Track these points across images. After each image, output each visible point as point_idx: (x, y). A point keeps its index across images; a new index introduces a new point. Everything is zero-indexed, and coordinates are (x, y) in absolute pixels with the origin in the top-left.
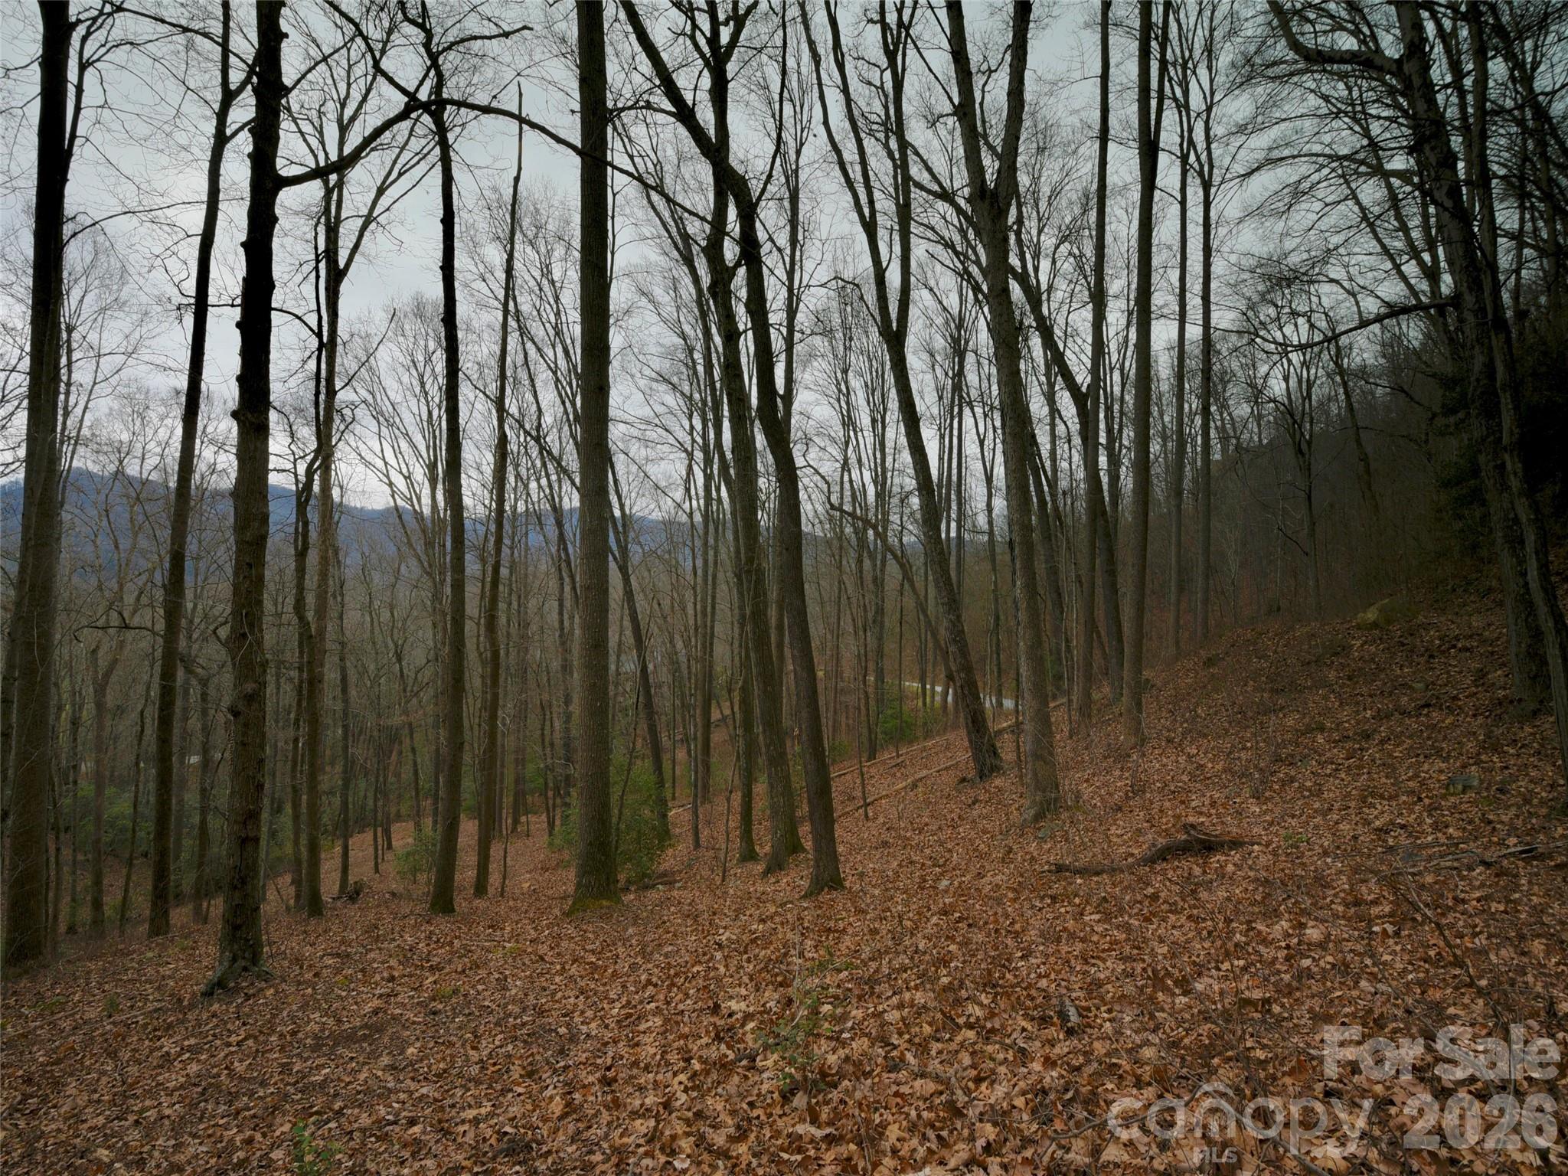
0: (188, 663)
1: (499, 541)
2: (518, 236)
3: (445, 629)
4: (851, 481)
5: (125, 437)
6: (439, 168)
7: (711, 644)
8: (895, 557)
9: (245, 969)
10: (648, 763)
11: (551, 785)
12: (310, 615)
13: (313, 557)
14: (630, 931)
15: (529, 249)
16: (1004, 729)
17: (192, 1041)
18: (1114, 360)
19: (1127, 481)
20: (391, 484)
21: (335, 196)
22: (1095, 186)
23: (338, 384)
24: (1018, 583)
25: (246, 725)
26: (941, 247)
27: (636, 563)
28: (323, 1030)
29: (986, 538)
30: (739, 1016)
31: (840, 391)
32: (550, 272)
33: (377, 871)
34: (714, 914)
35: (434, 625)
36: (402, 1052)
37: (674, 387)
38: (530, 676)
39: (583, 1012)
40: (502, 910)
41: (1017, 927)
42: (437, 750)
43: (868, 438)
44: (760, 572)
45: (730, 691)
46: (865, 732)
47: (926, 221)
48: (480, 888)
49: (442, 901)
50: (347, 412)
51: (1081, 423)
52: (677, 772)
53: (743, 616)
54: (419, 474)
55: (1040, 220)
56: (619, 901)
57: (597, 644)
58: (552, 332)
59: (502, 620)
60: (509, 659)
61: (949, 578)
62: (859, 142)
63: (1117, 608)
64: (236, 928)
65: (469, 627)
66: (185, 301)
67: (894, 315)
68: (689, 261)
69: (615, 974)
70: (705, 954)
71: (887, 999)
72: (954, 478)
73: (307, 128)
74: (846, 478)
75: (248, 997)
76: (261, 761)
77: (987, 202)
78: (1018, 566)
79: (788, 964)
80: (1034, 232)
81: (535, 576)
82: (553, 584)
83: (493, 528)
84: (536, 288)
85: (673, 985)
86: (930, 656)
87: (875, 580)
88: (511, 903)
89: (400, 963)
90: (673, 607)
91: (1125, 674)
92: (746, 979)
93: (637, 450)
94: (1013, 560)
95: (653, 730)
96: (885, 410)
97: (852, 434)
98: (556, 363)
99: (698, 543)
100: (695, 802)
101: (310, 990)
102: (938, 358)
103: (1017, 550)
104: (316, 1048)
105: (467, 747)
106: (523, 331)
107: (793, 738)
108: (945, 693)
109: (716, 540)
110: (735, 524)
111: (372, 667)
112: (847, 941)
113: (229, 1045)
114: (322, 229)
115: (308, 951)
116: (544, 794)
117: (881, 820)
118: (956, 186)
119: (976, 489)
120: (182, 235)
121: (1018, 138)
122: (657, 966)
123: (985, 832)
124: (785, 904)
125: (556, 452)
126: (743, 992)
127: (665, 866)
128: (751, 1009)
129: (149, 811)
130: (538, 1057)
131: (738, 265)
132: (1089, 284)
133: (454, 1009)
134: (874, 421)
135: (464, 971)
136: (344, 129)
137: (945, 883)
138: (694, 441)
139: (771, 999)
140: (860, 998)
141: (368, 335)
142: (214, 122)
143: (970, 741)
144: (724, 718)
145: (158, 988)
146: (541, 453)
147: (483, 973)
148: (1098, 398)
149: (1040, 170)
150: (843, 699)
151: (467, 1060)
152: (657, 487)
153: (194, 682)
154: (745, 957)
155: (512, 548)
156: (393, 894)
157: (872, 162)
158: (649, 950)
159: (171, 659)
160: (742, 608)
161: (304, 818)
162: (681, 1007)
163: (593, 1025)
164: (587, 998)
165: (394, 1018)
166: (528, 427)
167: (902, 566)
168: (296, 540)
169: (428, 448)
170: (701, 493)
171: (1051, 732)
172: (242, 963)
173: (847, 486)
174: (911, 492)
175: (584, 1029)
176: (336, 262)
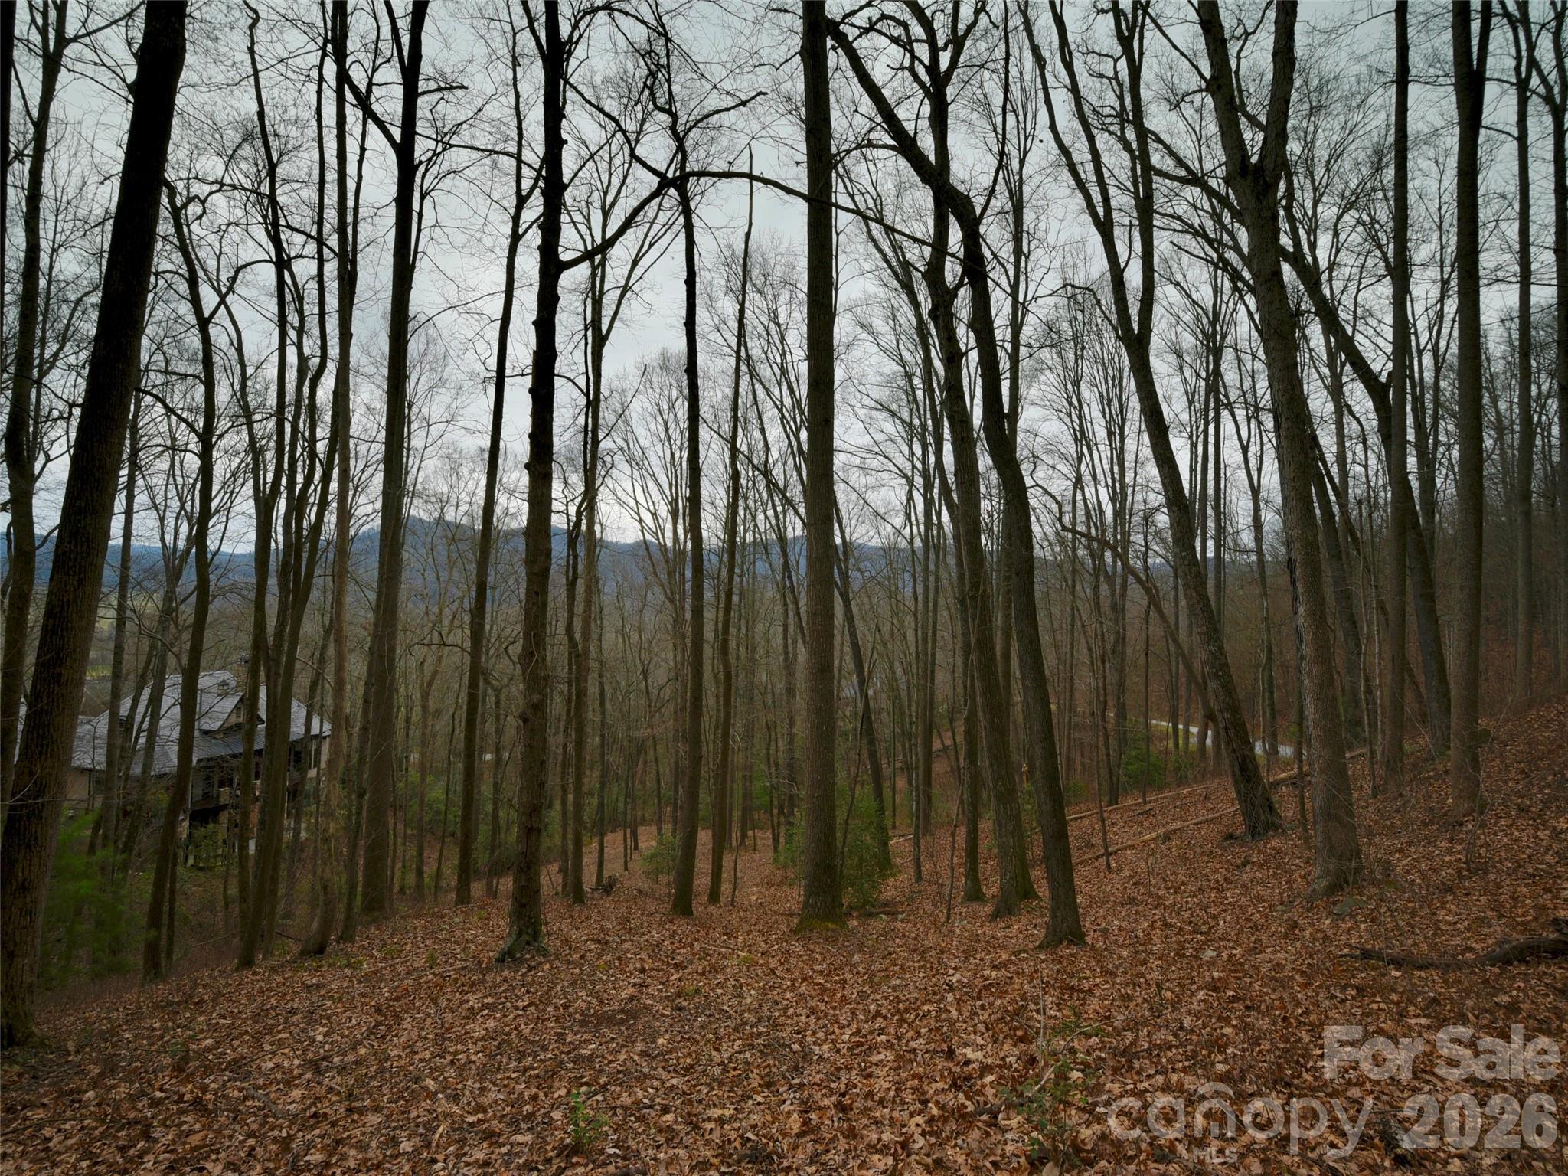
0: (486, 674)
1: (731, 571)
2: (749, 287)
3: (684, 651)
4: (1085, 500)
5: (445, 489)
6: (683, 235)
7: (933, 672)
8: (1139, 580)
9: (528, 943)
10: (869, 788)
11: (776, 803)
12: (577, 636)
13: (580, 586)
14: (856, 957)
15: (757, 296)
16: (1284, 780)
17: (490, 1000)
18: (1423, 340)
19: (1446, 484)
20: (641, 521)
21: (599, 273)
22: (1391, 139)
23: (601, 436)
24: (1301, 610)
25: (532, 731)
26: (1189, 236)
27: (856, 589)
28: (588, 1009)
29: (1254, 558)
30: (976, 1065)
31: (1071, 404)
32: (776, 316)
33: (626, 868)
34: (942, 952)
35: (675, 647)
36: (654, 1041)
37: (893, 414)
38: (758, 698)
39: (814, 1033)
40: (734, 918)
41: (1313, 1017)
42: (677, 763)
43: (1103, 453)
44: (985, 597)
45: (951, 721)
46: (1104, 772)
47: (1170, 211)
48: (714, 896)
49: (682, 905)
50: (608, 459)
51: (1380, 420)
52: (898, 801)
53: (967, 646)
54: (664, 510)
55: (1315, 189)
56: (844, 925)
57: (823, 670)
58: (778, 372)
59: (733, 644)
60: (740, 682)
61: (1207, 603)
62: (1091, 139)
63: (1437, 640)
64: (523, 906)
65: (707, 650)
66: (489, 375)
67: (1135, 317)
68: (908, 289)
69: (843, 999)
70: (935, 994)
71: (1149, 1077)
72: (1211, 491)
73: (578, 217)
74: (1079, 496)
75: (530, 969)
76: (543, 762)
77: (1250, 178)
78: (1300, 590)
79: (1028, 1019)
80: (1308, 204)
81: (761, 602)
82: (778, 609)
83: (725, 558)
84: (764, 334)
85: (902, 1020)
86: (1183, 691)
87: (1114, 607)
88: (741, 913)
89: (650, 957)
90: (892, 633)
91: (1454, 722)
92: (981, 1027)
93: (856, 478)
94: (1293, 583)
95: (873, 756)
96: (1124, 420)
97: (1085, 449)
98: (781, 401)
99: (918, 569)
100: (916, 834)
101: (577, 970)
102: (1187, 359)
103: (1298, 573)
104: (583, 1024)
105: (703, 761)
106: (752, 373)
107: (1021, 774)
108: (1203, 736)
109: (937, 566)
110: (958, 548)
111: (623, 684)
112: (1094, 1005)
113: (517, 1008)
114: (589, 302)
115: (574, 934)
116: (769, 811)
117: (1127, 873)
118: (1208, 166)
119: (1240, 505)
120: (487, 321)
121: (1287, 102)
122: (886, 998)
123: (1261, 899)
124: (1019, 952)
125: (781, 484)
126: (980, 1041)
127: (886, 896)
128: (989, 1061)
129: (458, 799)
130: (774, 1070)
131: (960, 285)
132: (1384, 254)
133: (697, 1008)
134: (1110, 434)
135: (703, 974)
136: (606, 214)
137: (1209, 954)
138: (914, 467)
139: (1012, 1054)
140: (1115, 1070)
141: (624, 391)
142: (510, 225)
143: (1238, 792)
144: (945, 749)
145: (464, 950)
146: (768, 486)
147: (720, 977)
148: (1404, 388)
149: (1314, 134)
150: (1077, 735)
151: (711, 1060)
152: (877, 513)
153: (490, 691)
154: (979, 1003)
155: (741, 576)
156: (640, 892)
157: (1106, 158)
158: (877, 979)
159: (477, 673)
160: (965, 634)
161: (570, 815)
162: (912, 1044)
163: (825, 1047)
164: (818, 1019)
165: (646, 1007)
166: (755, 461)
167: (1148, 590)
168: (567, 572)
169: (671, 485)
170: (921, 519)
171: (1349, 788)
172: (526, 938)
173: (1080, 504)
174: (1157, 510)
175: (816, 1049)
176: (600, 329)
